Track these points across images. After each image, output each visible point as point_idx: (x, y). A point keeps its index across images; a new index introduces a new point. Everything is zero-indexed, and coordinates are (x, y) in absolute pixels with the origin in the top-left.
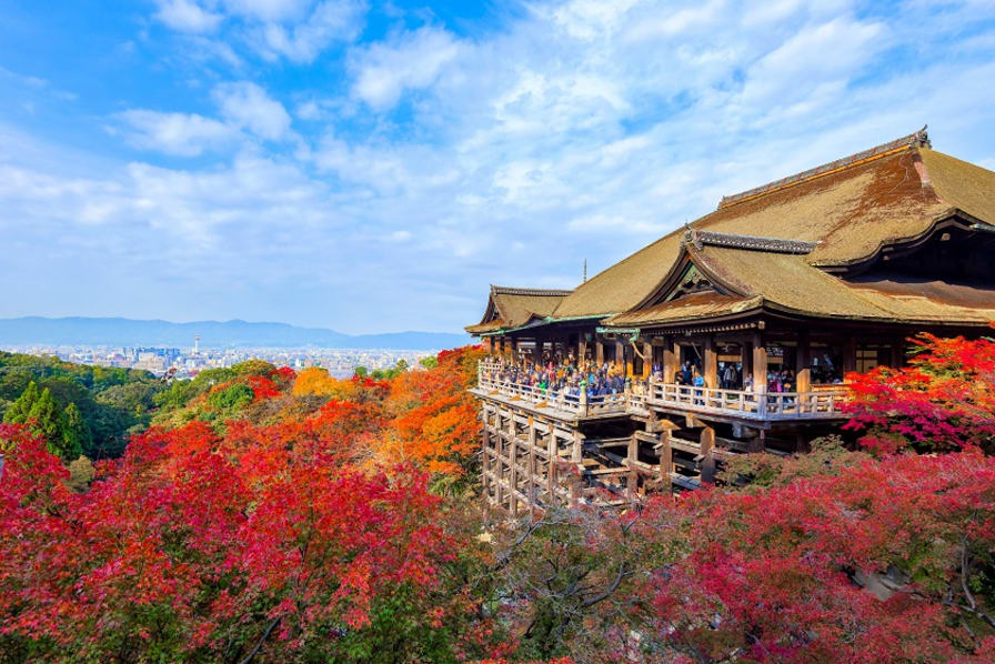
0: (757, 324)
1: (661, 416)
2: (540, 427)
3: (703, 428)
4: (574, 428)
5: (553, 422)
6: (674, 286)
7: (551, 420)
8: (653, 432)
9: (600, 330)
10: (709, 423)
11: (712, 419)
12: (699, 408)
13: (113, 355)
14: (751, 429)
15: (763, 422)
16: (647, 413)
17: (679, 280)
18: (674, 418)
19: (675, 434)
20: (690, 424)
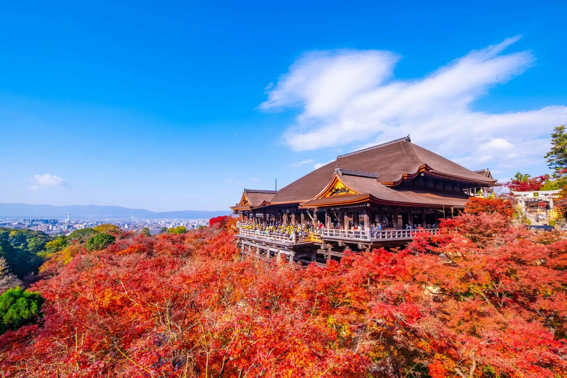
0: (366, 205)
1: (327, 242)
2: (273, 250)
3: (345, 246)
4: (290, 249)
5: (279, 247)
6: (331, 191)
7: (279, 246)
8: (324, 249)
9: (300, 207)
10: (347, 244)
11: (349, 242)
12: (343, 238)
13: (16, 223)
14: (365, 245)
15: (370, 242)
16: (320, 241)
17: (333, 188)
18: (331, 243)
19: (332, 250)
20: (340, 244)
